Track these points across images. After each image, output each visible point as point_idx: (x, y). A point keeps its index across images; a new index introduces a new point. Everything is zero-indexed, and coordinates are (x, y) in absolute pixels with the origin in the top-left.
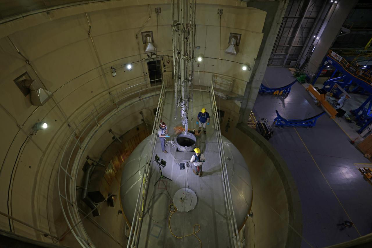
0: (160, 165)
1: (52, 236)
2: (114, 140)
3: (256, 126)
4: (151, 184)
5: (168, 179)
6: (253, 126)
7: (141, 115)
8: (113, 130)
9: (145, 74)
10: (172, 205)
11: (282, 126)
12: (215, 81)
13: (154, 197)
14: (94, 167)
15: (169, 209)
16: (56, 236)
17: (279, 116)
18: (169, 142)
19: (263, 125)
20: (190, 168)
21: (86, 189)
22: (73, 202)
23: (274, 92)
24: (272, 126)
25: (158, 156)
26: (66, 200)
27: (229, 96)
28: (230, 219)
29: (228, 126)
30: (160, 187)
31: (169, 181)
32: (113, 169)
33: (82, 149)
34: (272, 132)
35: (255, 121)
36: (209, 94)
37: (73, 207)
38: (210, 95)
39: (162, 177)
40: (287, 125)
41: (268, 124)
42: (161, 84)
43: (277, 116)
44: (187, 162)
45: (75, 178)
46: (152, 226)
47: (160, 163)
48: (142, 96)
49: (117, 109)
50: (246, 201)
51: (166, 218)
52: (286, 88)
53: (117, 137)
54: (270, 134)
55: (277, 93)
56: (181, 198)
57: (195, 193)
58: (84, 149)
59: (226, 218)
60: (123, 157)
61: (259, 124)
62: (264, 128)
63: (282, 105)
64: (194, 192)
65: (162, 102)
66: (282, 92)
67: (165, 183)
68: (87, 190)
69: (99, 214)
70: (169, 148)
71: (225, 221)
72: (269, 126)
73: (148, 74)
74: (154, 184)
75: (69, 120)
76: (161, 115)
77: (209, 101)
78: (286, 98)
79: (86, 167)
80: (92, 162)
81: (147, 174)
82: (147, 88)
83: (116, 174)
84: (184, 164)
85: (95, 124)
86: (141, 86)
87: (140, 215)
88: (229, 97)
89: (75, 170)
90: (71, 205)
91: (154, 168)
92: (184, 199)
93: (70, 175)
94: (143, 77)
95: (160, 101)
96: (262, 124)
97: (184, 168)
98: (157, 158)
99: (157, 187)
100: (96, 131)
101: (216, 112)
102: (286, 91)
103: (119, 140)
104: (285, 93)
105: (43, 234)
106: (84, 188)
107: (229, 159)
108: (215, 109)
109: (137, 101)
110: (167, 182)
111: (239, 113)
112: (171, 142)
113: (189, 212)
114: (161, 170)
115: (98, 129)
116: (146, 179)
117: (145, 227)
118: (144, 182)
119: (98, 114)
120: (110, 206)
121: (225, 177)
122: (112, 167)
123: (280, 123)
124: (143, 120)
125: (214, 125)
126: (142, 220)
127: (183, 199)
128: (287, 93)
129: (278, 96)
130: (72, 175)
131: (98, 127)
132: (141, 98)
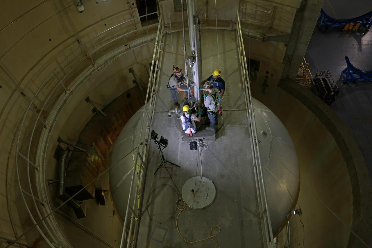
0: (160, 145)
1: (19, 244)
2: (95, 113)
3: (312, 84)
4: (149, 172)
5: (173, 164)
6: (306, 84)
7: (131, 73)
8: (91, 99)
9: (130, 7)
10: (180, 200)
11: (354, 81)
12: (244, 11)
13: (154, 190)
14: (71, 153)
15: (176, 206)
16: (26, 243)
17: (350, 66)
18: (173, 111)
19: (322, 82)
20: (205, 148)
21: (62, 182)
22: (43, 200)
23: (345, 26)
24: (338, 82)
25: (155, 131)
26: (32, 197)
27: (266, 35)
28: (262, 217)
29: (265, 84)
30: (162, 176)
31: (174, 168)
32: (99, 154)
33: (48, 127)
34: (337, 93)
35: (310, 76)
36: (233, 33)
37: (44, 207)
38: (235, 35)
39: (165, 162)
40: (363, 80)
41: (331, 80)
42: (158, 22)
43: (347, 66)
44: (201, 140)
45: (43, 168)
46: (153, 228)
47: (159, 141)
48: (129, 43)
49: (93, 66)
50: (289, 193)
51: (173, 217)
52: (367, 18)
53: (99, 109)
54: (334, 95)
55: (351, 28)
56: (193, 190)
57: (213, 182)
58: (51, 127)
59: (257, 216)
60: (111, 138)
61: (316, 80)
62: (324, 86)
63: (357, 47)
64: (211, 182)
65: (160, 52)
66: (358, 25)
67: (170, 170)
68: (64, 184)
69: (86, 216)
70: (174, 121)
71: (255, 220)
72: (332, 82)
73: (135, 5)
74: (154, 172)
75: (22, 86)
76: (159, 71)
77: (234, 46)
78: (364, 34)
79: (58, 153)
80: (67, 146)
81: (142, 158)
82: (136, 29)
83: (103, 161)
84: (197, 142)
85: (63, 91)
86: (126, 27)
87: (135, 214)
88: (266, 37)
89: (41, 158)
90: (41, 204)
91: (152, 149)
92: (197, 192)
93: (35, 163)
94: (127, 11)
95: (157, 50)
96: (321, 80)
97: (196, 148)
98: (154, 136)
99: (158, 176)
100: (65, 101)
101: (244, 62)
102: (365, 22)
103: (102, 112)
104: (365, 25)
105: (6, 241)
106: (60, 182)
107: (265, 134)
108: (242, 57)
109: (122, 52)
110: (172, 168)
111: (283, 63)
112: (176, 111)
113: (204, 208)
114: (161, 152)
115: (68, 98)
116: (141, 165)
117: (143, 230)
118: (138, 170)
119: (65, 74)
120: (101, 205)
121: (256, 159)
122: (97, 153)
123: (352, 76)
124: (135, 82)
125: (242, 82)
126: (139, 220)
127: (195, 191)
128: (367, 26)
129: (351, 32)
130: (37, 164)
131: (67, 95)
132: (128, 47)
